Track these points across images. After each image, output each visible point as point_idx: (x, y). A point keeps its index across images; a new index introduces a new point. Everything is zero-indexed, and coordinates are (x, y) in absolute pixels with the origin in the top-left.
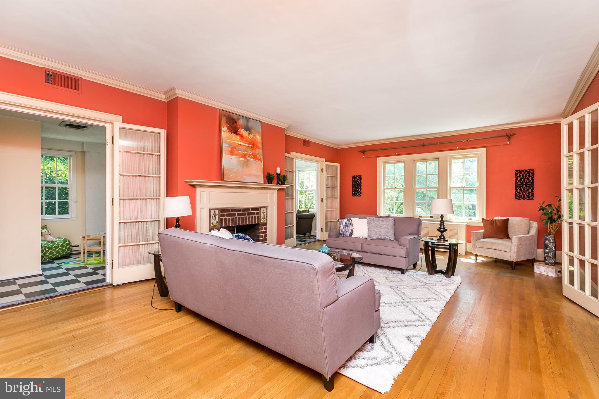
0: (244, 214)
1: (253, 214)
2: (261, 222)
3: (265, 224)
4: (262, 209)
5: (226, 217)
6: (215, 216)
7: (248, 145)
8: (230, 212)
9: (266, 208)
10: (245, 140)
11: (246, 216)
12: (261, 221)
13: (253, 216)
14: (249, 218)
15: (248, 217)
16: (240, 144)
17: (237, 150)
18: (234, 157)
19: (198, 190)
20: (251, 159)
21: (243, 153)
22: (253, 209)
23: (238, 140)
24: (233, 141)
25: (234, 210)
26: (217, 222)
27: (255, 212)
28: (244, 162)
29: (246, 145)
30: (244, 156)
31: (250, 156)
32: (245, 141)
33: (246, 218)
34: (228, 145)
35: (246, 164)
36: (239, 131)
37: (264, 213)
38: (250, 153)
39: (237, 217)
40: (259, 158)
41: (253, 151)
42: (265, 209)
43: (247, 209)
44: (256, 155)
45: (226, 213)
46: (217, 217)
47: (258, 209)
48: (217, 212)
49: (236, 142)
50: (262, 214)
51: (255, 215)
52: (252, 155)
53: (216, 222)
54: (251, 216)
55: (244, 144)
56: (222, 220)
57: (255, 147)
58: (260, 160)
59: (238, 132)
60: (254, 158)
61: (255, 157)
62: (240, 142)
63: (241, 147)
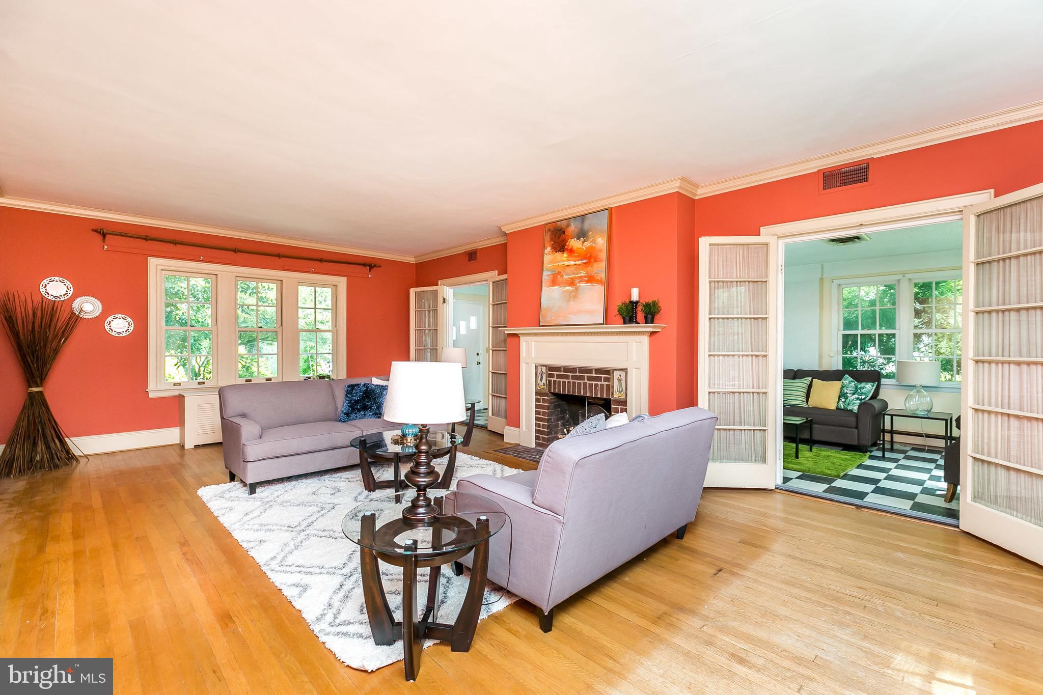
0: (582, 378)
1: (599, 379)
2: (615, 396)
3: (622, 402)
4: (616, 374)
5: (555, 379)
6: (541, 376)
7: (580, 262)
8: (561, 372)
9: (626, 371)
10: (576, 254)
11: (586, 381)
12: (613, 394)
13: (599, 383)
14: (591, 385)
15: (589, 384)
16: (568, 264)
17: (562, 276)
18: (556, 287)
19: (523, 340)
20: (583, 285)
21: (571, 278)
22: (599, 371)
23: (565, 259)
24: (557, 264)
25: (567, 369)
26: (544, 383)
27: (603, 376)
28: (572, 291)
29: (577, 263)
30: (571, 283)
31: (581, 279)
32: (576, 257)
33: (585, 384)
34: (549, 273)
35: (574, 295)
36: (567, 244)
37: (620, 380)
38: (582, 274)
39: (572, 381)
40: (599, 278)
41: (589, 269)
42: (623, 374)
43: (588, 370)
44: (593, 274)
45: (555, 373)
46: (544, 377)
47: (607, 372)
48: (544, 369)
49: (562, 263)
50: (616, 382)
51: (603, 383)
52: (585, 277)
53: (542, 384)
54: (594, 383)
55: (573, 263)
56: (550, 381)
57: (592, 260)
58: (599, 282)
59: (566, 247)
60: (587, 282)
61: (591, 279)
62: (569, 260)
63: (568, 269)
